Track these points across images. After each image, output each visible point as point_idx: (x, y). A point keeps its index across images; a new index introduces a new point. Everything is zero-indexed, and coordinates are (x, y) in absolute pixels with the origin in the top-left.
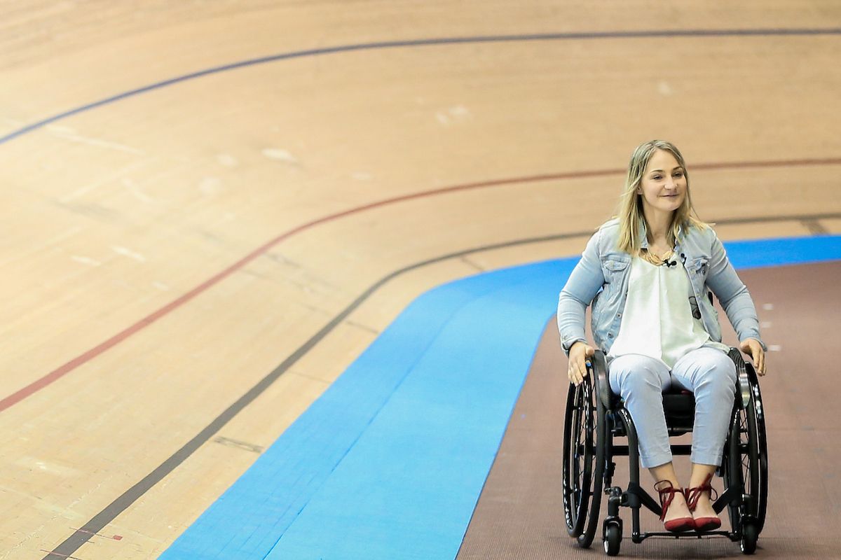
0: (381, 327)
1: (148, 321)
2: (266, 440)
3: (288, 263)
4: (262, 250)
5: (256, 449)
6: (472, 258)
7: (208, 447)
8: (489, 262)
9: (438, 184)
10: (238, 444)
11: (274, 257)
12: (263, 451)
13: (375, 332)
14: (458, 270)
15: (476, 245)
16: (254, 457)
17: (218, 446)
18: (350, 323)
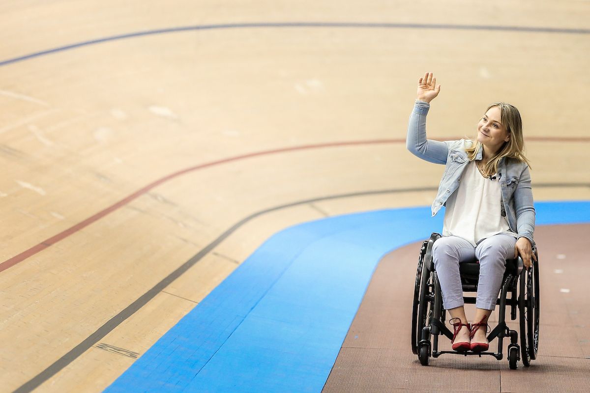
0: (241, 259)
1: (46, 244)
2: (142, 348)
3: (165, 201)
4: (145, 190)
5: (133, 355)
6: (319, 204)
7: (93, 352)
8: (333, 209)
9: (294, 142)
10: (118, 350)
11: (155, 197)
12: (139, 357)
13: (237, 262)
14: (307, 214)
15: (324, 194)
16: (131, 361)
17: (101, 351)
18: (216, 254)
